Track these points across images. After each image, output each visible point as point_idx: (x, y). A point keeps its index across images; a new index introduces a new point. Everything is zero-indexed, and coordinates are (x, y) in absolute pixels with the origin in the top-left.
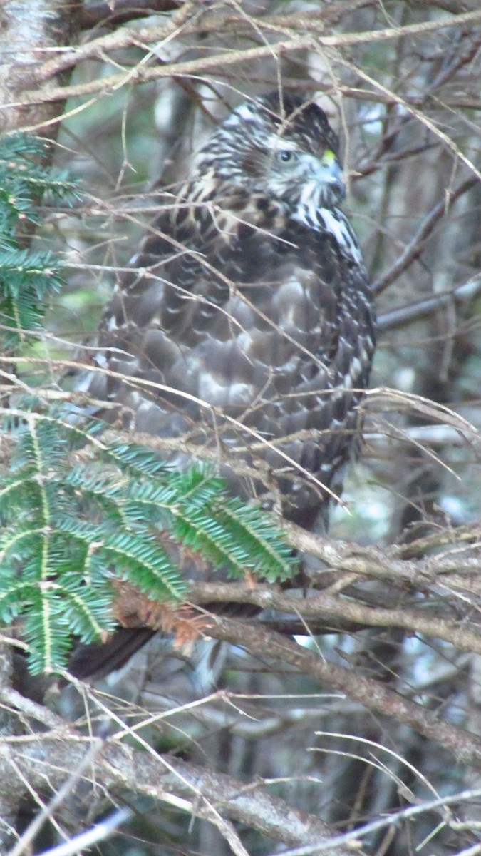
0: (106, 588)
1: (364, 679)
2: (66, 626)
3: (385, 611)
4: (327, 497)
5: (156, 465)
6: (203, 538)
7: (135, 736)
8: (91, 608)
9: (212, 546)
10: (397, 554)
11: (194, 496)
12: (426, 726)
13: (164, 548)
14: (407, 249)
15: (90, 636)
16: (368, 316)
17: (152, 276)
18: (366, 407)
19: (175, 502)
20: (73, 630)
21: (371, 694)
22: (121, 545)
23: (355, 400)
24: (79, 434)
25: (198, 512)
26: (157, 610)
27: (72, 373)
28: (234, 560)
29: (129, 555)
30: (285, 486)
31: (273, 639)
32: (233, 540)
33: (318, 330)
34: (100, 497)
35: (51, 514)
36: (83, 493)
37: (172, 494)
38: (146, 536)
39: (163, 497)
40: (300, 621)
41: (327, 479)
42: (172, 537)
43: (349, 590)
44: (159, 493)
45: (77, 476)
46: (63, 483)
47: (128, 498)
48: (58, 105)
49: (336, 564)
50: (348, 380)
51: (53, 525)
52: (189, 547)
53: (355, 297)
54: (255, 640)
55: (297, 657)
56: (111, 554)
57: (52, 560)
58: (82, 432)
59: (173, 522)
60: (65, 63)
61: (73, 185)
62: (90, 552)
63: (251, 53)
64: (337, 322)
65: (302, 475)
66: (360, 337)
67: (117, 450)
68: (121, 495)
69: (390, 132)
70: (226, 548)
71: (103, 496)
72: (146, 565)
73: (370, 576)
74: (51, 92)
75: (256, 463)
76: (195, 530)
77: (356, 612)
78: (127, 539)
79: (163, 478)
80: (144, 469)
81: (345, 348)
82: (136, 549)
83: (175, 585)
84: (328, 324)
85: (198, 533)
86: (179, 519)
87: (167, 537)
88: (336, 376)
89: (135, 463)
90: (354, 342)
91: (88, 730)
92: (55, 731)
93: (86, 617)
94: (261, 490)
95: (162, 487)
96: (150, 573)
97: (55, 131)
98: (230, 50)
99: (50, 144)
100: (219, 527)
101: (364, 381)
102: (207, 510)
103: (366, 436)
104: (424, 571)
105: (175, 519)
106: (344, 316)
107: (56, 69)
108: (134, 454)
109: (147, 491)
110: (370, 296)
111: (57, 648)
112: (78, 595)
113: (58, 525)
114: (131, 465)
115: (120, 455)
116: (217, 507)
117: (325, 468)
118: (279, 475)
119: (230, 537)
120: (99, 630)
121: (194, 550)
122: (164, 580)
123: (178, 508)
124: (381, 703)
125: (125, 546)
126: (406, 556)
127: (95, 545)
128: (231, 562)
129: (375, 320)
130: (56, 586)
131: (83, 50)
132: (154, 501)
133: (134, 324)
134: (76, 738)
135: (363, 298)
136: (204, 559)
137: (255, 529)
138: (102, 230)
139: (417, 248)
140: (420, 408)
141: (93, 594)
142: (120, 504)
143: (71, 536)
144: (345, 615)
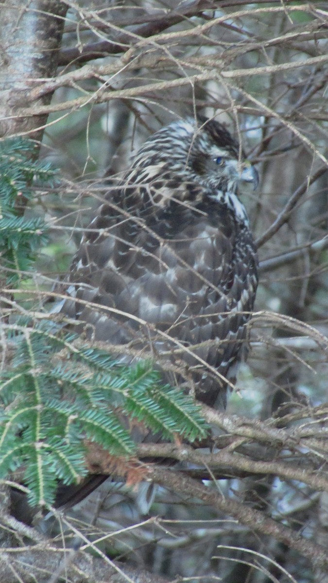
0: (80, 447)
1: (250, 509)
2: (54, 473)
3: (265, 463)
4: (226, 385)
5: (112, 363)
6: (145, 412)
7: (94, 548)
8: (71, 460)
9: (151, 417)
10: (272, 424)
11: (139, 383)
12: (293, 541)
13: (119, 418)
14: (279, 217)
15: (70, 479)
16: (253, 262)
17: (108, 234)
18: (252, 324)
19: (126, 388)
20: (58, 476)
21: (255, 520)
22: (90, 417)
23: (244, 318)
24: (60, 342)
25: (142, 394)
26: (113, 461)
27: (51, 300)
28: (166, 427)
29: (96, 424)
30: (197, 377)
31: (188, 482)
32: (166, 413)
33: (220, 268)
34: (75, 385)
35: (42, 396)
36: (62, 381)
37: (123, 382)
38: (107, 411)
39: (117, 385)
40: (206, 470)
41: (225, 372)
42: (123, 412)
43: (240, 449)
44: (114, 383)
45: (59, 371)
46: (49, 376)
47: (93, 385)
48: (43, 118)
49: (231, 431)
50: (240, 304)
51: (44, 403)
52: (135, 418)
53: (245, 249)
54: (176, 483)
55: (205, 495)
56: (83, 424)
57: (43, 428)
58: (62, 341)
59: (125, 402)
60: (48, 89)
61: (54, 172)
62: (69, 422)
63: (175, 82)
64: (233, 265)
65: (208, 370)
66: (248, 276)
67: (85, 353)
68: (89, 383)
69: (267, 137)
70: (161, 419)
71: (77, 384)
72: (108, 430)
73: (254, 439)
74: (38, 109)
75: (178, 362)
76: (139, 407)
77: (245, 464)
78: (94, 413)
79: (118, 371)
80: (105, 365)
81: (238, 283)
82: (100, 420)
83: (127, 444)
84: (227, 265)
85: (142, 409)
86: (129, 400)
87: (120, 412)
88: (232, 302)
89: (99, 362)
90: (244, 279)
91: (62, 544)
92: (40, 545)
93: (67, 466)
94: (180, 380)
95: (117, 378)
96: (110, 436)
97: (40, 135)
98: (160, 80)
99: (37, 144)
100: (156, 404)
101: (250, 306)
102: (148, 393)
103: (252, 344)
104: (291, 436)
105: (126, 400)
106: (237, 261)
107: (41, 93)
108: (97, 356)
109: (106, 381)
110: (255, 248)
111: (48, 488)
112: (61, 452)
113: (47, 404)
114: (95, 363)
115: (88, 356)
116: (154, 391)
117: (223, 364)
118: (193, 370)
119: (163, 412)
120: (76, 475)
121: (139, 421)
122: (120, 441)
123: (128, 392)
124: (261, 526)
125: (93, 417)
126: (279, 426)
127: (72, 417)
128: (164, 428)
129: (258, 265)
130: (46, 446)
131: (60, 80)
132: (112, 387)
133: (94, 264)
134: (54, 549)
135: (250, 249)
136: (146, 427)
137: (180, 405)
138: (73, 203)
139: (286, 215)
140: (289, 324)
141: (71, 451)
142: (88, 390)
143: (56, 412)
144: (238, 466)
